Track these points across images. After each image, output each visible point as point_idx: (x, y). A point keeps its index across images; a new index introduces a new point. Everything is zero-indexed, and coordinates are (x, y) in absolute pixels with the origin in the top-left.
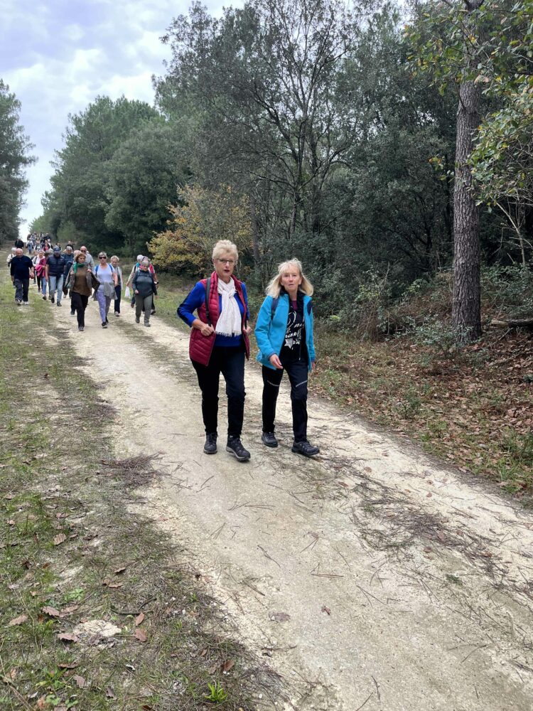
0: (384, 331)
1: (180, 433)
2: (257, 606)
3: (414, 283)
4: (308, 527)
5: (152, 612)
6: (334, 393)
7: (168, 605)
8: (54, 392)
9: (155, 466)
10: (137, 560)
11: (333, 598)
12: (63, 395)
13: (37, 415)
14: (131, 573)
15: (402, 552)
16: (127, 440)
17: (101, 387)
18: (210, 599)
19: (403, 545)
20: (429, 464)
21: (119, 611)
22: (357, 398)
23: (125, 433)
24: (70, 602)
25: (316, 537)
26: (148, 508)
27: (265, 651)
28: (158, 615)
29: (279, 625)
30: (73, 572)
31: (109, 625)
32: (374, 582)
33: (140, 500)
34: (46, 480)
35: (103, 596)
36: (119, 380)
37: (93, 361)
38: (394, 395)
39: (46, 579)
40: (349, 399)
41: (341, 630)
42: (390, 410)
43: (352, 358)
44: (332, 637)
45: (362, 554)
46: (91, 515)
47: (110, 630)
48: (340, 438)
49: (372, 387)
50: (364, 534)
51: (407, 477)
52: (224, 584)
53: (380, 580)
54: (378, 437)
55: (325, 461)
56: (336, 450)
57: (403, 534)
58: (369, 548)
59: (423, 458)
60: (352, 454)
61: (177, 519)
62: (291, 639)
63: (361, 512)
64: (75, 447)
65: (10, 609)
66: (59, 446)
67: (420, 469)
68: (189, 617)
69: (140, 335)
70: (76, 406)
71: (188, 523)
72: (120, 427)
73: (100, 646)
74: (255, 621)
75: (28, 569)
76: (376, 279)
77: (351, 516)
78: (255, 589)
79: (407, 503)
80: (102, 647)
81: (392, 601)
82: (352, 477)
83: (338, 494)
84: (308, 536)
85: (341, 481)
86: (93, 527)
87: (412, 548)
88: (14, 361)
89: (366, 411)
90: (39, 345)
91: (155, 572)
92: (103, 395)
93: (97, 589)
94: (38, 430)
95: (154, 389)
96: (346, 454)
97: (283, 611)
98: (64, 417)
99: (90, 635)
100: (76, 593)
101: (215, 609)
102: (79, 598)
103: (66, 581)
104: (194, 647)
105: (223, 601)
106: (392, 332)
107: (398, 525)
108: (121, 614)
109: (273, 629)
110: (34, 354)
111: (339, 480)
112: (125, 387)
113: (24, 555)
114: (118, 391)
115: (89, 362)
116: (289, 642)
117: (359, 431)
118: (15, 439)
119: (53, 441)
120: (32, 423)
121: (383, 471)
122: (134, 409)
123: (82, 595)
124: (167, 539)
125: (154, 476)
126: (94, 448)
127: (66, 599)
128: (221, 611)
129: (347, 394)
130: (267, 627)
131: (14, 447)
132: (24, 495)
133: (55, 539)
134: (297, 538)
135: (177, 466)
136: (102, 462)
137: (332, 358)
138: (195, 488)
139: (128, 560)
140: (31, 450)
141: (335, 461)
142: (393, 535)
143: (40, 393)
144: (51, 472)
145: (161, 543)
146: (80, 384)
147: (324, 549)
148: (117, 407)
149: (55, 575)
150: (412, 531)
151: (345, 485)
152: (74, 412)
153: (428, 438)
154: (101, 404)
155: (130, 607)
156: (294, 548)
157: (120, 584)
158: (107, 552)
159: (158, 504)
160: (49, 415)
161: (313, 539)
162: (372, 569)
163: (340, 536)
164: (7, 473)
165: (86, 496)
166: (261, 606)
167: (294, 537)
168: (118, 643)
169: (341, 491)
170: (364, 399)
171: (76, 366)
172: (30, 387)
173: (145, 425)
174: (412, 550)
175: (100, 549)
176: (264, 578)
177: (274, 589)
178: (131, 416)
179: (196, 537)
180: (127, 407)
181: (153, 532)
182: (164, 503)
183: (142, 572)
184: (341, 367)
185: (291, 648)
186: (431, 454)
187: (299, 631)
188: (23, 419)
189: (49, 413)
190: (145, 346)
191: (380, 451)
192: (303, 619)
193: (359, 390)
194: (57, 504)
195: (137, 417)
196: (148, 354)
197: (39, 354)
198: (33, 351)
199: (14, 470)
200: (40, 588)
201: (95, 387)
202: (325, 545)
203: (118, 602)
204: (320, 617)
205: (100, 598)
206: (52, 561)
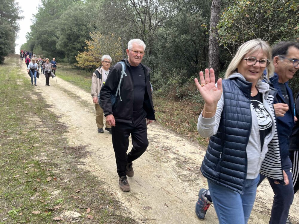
0: (179, 97)
1: (97, 136)
2: (137, 204)
3: (191, 77)
4: (156, 173)
5: (94, 207)
6: (160, 121)
7: (101, 205)
8: (38, 119)
9: (88, 149)
10: (85, 187)
11: (168, 200)
12: (43, 120)
13: (32, 128)
14: (83, 192)
15: (194, 183)
16: (74, 139)
17: (59, 117)
18: (117, 202)
19: (195, 180)
20: (201, 149)
21: (80, 207)
22: (170, 123)
23: (73, 136)
24: (57, 204)
25: (159, 177)
26: (86, 167)
27: (143, 221)
28: (97, 208)
29: (148, 211)
30: (57, 192)
31: (76, 213)
32: (184, 194)
33: (82, 163)
34: (40, 155)
35: (72, 201)
36: (67, 114)
37: (54, 106)
38: (184, 122)
39: (46, 195)
40: (167, 123)
41: (173, 212)
42: (183, 128)
43: (166, 108)
44: (170, 215)
45: (178, 184)
46: (62, 169)
47: (76, 215)
48: (165, 139)
49: (175, 119)
50: (178, 175)
51: (193, 154)
52: (123, 196)
53: (187, 193)
54: (180, 139)
55: (160, 148)
56: (164, 143)
57: (194, 176)
58: (181, 181)
59: (199, 147)
60: (171, 145)
61: (100, 171)
62: (153, 216)
63: (176, 167)
64: (51, 142)
65: (31, 208)
66: (44, 141)
67: (199, 151)
68: (110, 209)
69: (75, 96)
70: (49, 125)
71: (105, 172)
72: (70, 134)
73: (73, 221)
74: (137, 210)
75: (36, 191)
76: (176, 75)
77: (172, 169)
78: (136, 198)
79: (194, 164)
80: (74, 222)
81: (192, 201)
82: (171, 154)
83: (166, 160)
84: (156, 177)
85: (167, 155)
86: (64, 174)
87: (198, 181)
88: (18, 105)
89: (174, 128)
90: (29, 99)
91: (93, 192)
92: (61, 120)
93: (69, 198)
94: (33, 134)
95: (83, 118)
96: (168, 145)
97: (149, 206)
98: (45, 129)
99: (68, 217)
100: (60, 200)
101: (120, 206)
102: (61, 203)
103: (55, 196)
104: (113, 221)
105: (123, 202)
106: (182, 97)
107: (192, 172)
108: (80, 208)
109: (145, 213)
110: (27, 103)
111: (166, 155)
112: (71, 117)
113: (34, 185)
114: (67, 119)
115: (53, 106)
116: (152, 218)
117: (172, 136)
118: (23, 138)
119: (41, 139)
120: (31, 131)
121: (184, 152)
122: (76, 126)
123: (62, 201)
124: (97, 178)
125: (88, 153)
126: (60, 142)
127: (55, 203)
128: (123, 206)
129: (166, 122)
130: (142, 212)
131: (23, 141)
132: (30, 161)
133: (48, 179)
134: (151, 177)
135: (97, 150)
136: (64, 148)
137: (158, 107)
138: (106, 158)
139: (81, 187)
140: (31, 143)
141: (164, 148)
142: (190, 176)
143: (31, 119)
144: (41, 152)
145: (94, 180)
146: (50, 115)
147: (163, 182)
148: (68, 126)
149: (49, 193)
150: (197, 174)
151: (169, 157)
152: (49, 127)
153: (201, 139)
154: (60, 124)
155: (84, 206)
156: (150, 181)
157: (79, 197)
158: (71, 184)
159: (91, 164)
160: (37, 128)
161: (158, 178)
162: (183, 189)
163: (169, 177)
164: (22, 152)
165: (59, 162)
166: (139, 204)
167: (150, 177)
168: (80, 220)
169: (168, 159)
170: (173, 124)
171: (47, 108)
172: (27, 116)
173: (81, 133)
174: (198, 182)
175: (68, 183)
176: (139, 193)
177: (144, 198)
178: (74, 129)
179: (109, 178)
180: (72, 125)
181: (90, 176)
182: (93, 164)
183: (87, 192)
184: (162, 111)
185: (154, 220)
186: (202, 145)
187: (156, 213)
188: (26, 130)
189: (38, 127)
190: (77, 100)
191: (182, 144)
192: (157, 209)
193: (170, 120)
194: (46, 165)
195: (77, 129)
196: (79, 104)
197: (29, 103)
198: (27, 101)
199: (24, 151)
200: (43, 199)
201: (57, 117)
202: (163, 180)
203: (79, 203)
204: (164, 208)
205: (70, 202)
206: (47, 188)
